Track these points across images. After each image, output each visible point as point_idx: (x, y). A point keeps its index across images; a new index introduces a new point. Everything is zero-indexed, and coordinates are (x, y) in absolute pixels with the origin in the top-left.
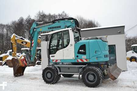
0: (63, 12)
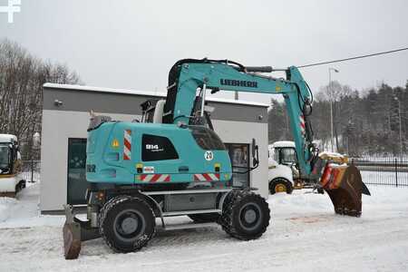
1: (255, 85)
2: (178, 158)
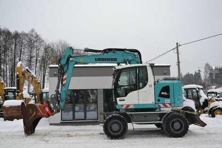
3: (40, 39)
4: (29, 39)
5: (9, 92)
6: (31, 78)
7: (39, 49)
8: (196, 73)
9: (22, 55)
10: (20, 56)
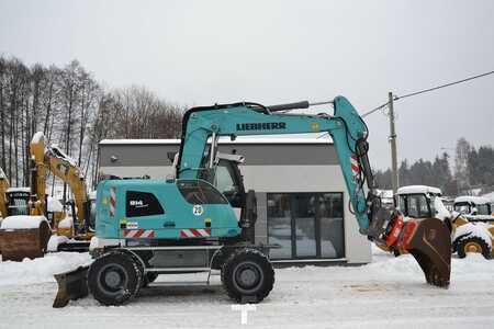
0: (75, 64)
1: (282, 126)
2: (163, 213)
3: (90, 82)
4: (67, 81)
5: (18, 198)
6: (63, 169)
7: (88, 105)
8: (437, 159)
9: (50, 118)
10: (47, 119)
